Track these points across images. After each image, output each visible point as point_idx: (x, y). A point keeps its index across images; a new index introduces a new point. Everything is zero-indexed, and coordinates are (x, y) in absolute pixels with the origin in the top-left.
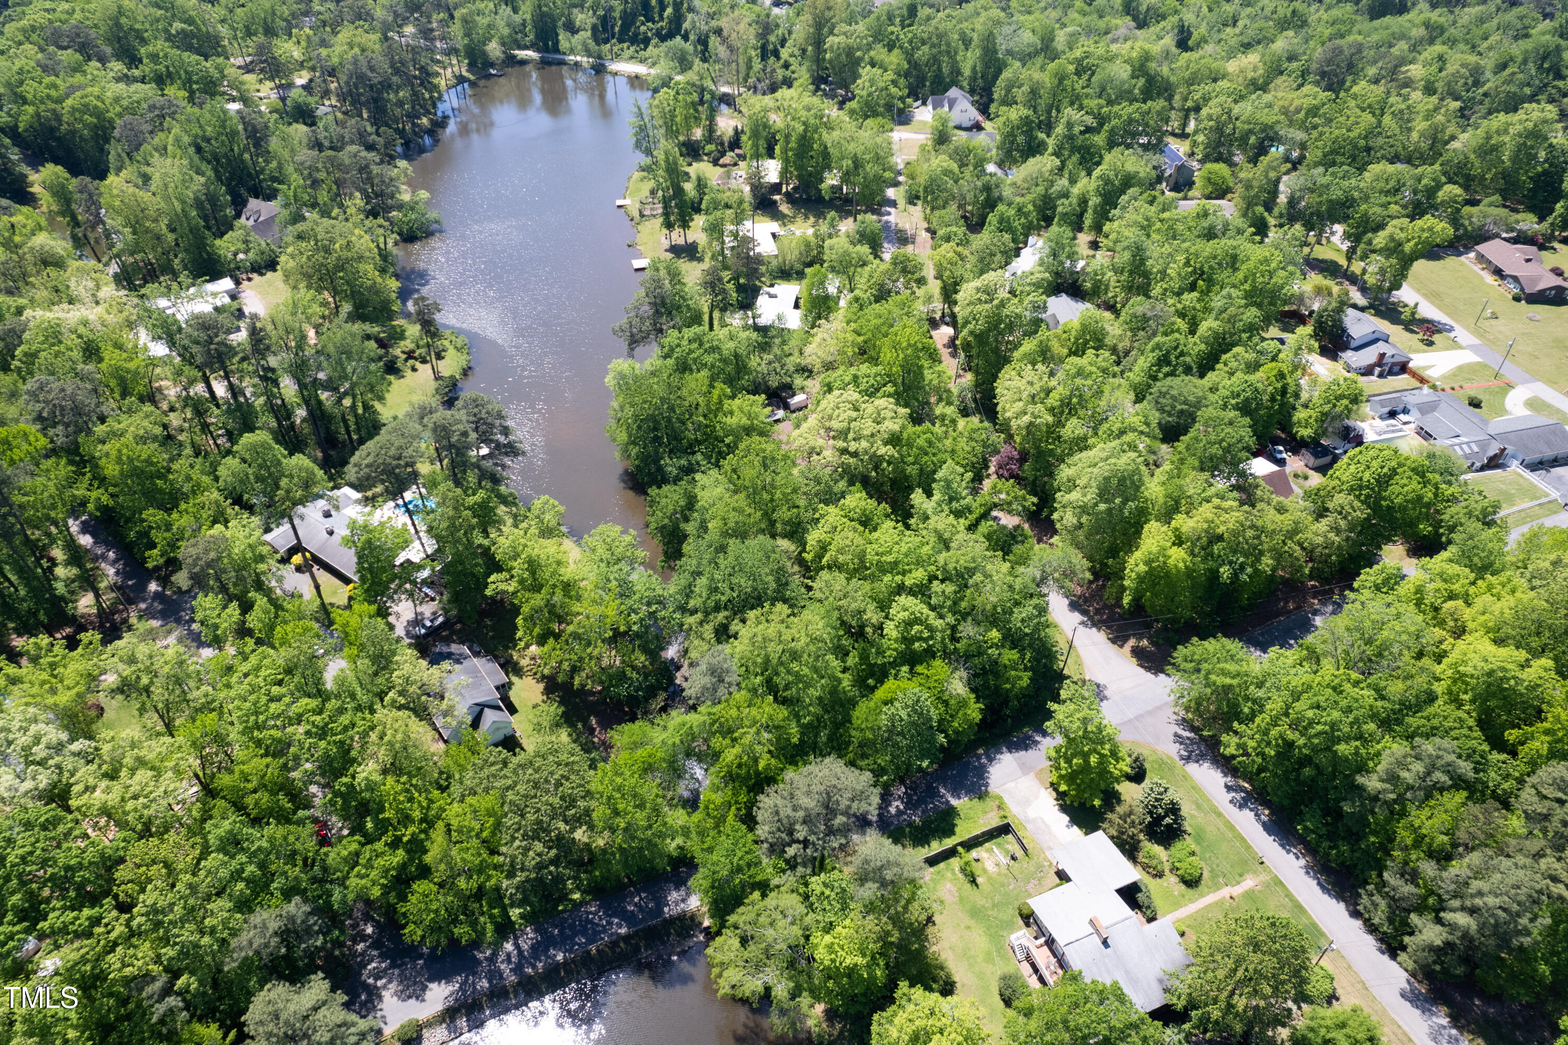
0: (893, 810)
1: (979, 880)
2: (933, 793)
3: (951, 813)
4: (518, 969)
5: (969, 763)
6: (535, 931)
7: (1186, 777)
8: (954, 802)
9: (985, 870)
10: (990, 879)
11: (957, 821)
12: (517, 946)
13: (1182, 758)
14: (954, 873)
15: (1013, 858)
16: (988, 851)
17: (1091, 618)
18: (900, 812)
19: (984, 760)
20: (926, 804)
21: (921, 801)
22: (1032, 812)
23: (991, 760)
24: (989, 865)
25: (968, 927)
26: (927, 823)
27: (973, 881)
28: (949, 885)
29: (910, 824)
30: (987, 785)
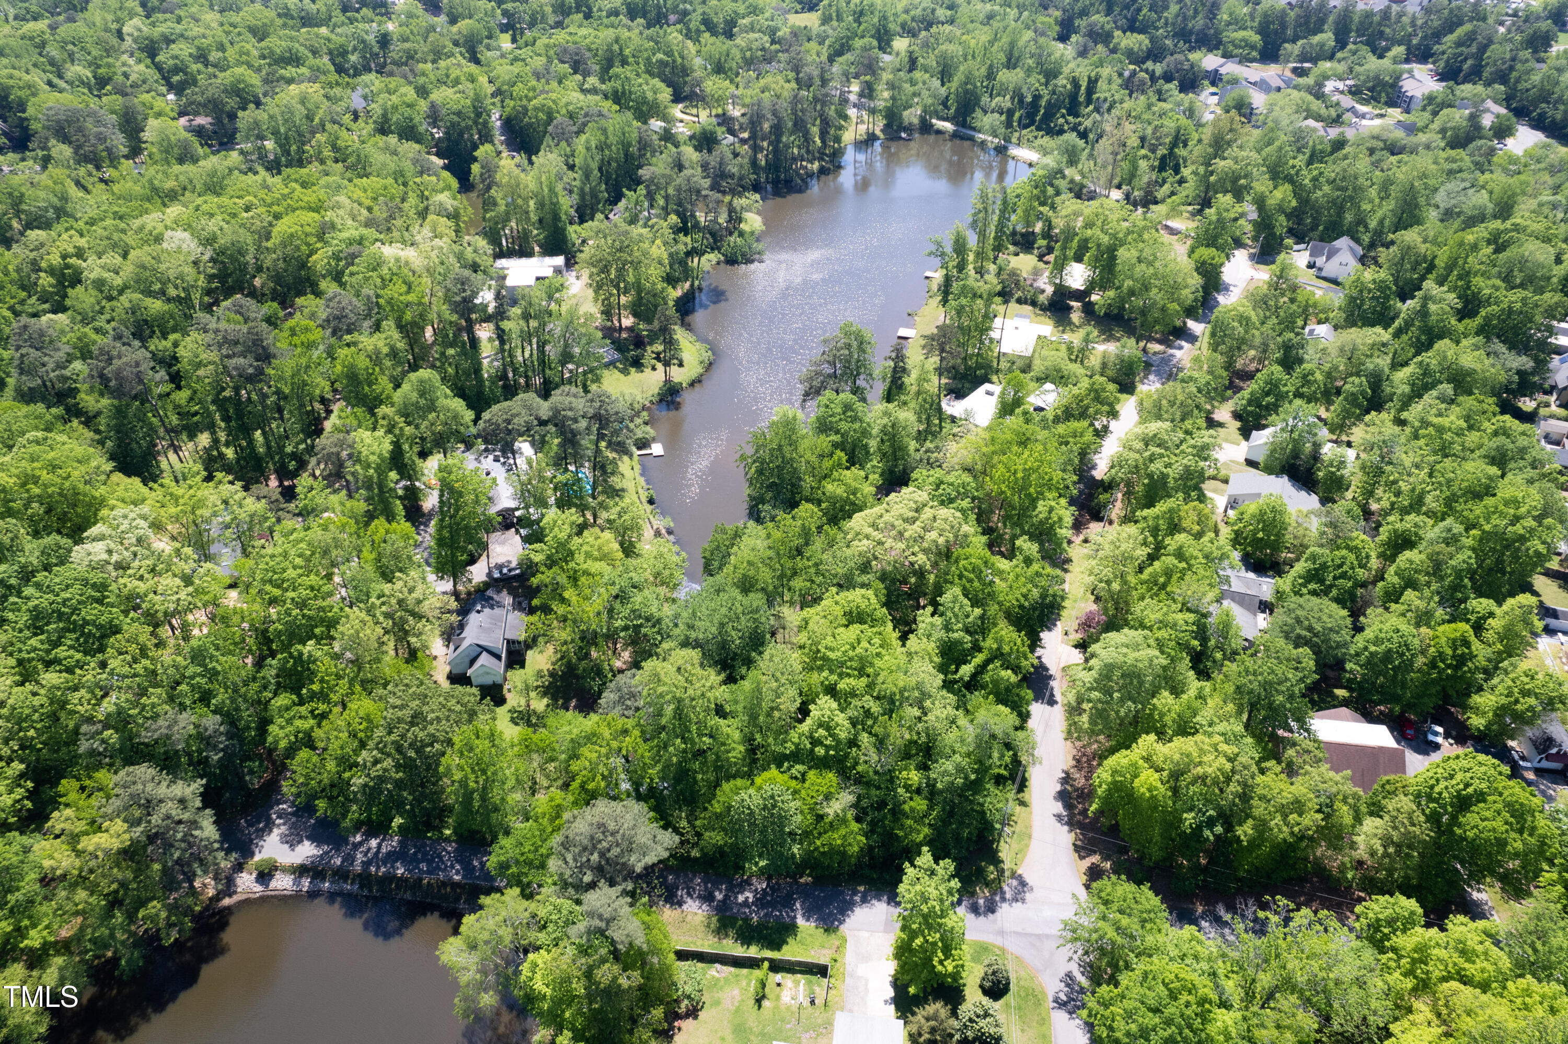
0: (741, 899)
1: (766, 1003)
2: (788, 903)
3: (790, 929)
4: (366, 864)
5: (842, 893)
6: (400, 842)
7: (1044, 1021)
8: (800, 921)
9: (778, 997)
10: (776, 1008)
11: (790, 940)
12: (379, 846)
13: (1056, 1000)
14: (748, 984)
15: (813, 1002)
16: (797, 983)
17: (1071, 816)
18: (746, 903)
19: (857, 898)
20: (774, 908)
21: (773, 905)
22: (862, 970)
23: (864, 900)
24: (786, 996)
25: (723, 1039)
26: (761, 926)
27: (759, 1001)
28: (736, 992)
29: (747, 919)
30: (841, 922)
